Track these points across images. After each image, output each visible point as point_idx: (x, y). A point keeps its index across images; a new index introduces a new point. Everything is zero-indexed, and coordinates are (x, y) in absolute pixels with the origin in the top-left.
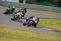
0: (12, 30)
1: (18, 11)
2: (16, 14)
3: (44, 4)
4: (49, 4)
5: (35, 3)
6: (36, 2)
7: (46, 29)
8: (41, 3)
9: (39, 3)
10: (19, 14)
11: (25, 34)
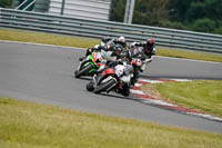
0: (83, 118)
1: (97, 47)
2: (89, 57)
3: (200, 25)
4: (217, 26)
5: (169, 22)
6: (172, 20)
7: (205, 116)
8: (191, 21)
9: (182, 21)
10: (99, 55)
11: (129, 133)
